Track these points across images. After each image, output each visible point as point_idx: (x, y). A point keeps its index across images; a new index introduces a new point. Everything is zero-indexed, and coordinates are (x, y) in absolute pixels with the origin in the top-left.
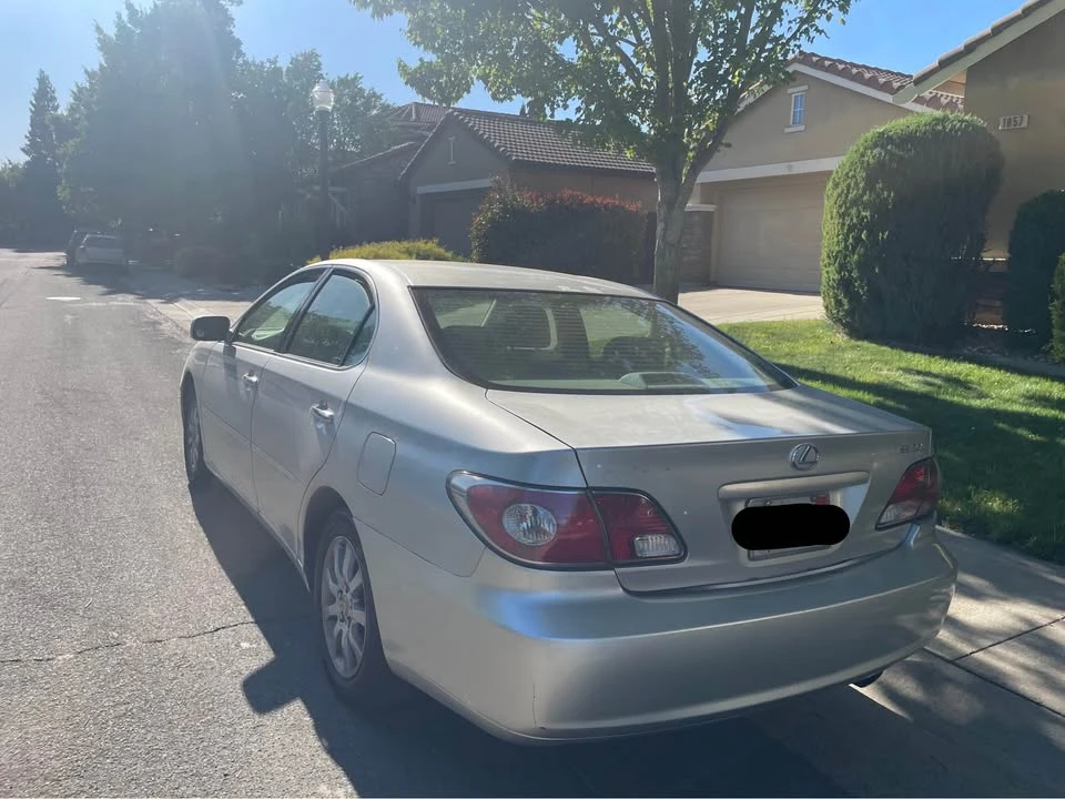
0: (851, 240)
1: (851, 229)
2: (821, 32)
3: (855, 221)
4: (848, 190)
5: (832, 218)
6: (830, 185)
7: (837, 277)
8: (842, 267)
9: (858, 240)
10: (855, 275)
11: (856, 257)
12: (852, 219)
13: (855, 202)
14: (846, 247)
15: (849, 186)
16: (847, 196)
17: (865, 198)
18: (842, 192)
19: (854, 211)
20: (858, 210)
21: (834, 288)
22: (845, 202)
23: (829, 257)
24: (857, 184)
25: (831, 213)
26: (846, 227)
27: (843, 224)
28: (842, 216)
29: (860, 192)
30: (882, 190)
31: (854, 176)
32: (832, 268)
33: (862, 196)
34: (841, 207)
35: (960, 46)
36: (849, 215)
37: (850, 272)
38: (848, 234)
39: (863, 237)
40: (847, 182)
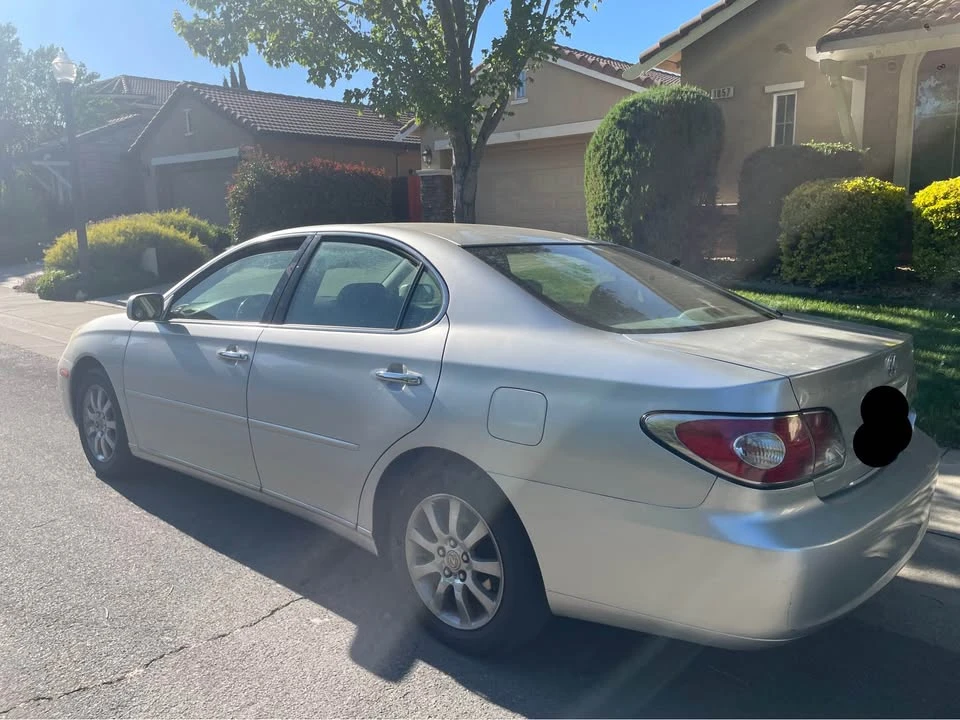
0: (616, 194)
1: (615, 185)
2: (582, 15)
3: (618, 177)
4: (610, 152)
5: (596, 176)
6: (591, 147)
7: (605, 225)
8: (609, 218)
9: (622, 193)
10: (622, 222)
11: (622, 208)
12: (616, 177)
13: (617, 162)
14: (612, 200)
15: (610, 149)
16: (609, 158)
17: (626, 158)
18: (604, 154)
19: (617, 169)
20: (620, 168)
21: (602, 235)
22: (608, 162)
23: (596, 208)
24: (617, 147)
25: (595, 172)
26: (611, 183)
27: (608, 181)
28: (606, 174)
29: (621, 152)
30: (640, 151)
31: (613, 140)
32: (600, 219)
33: (622, 156)
34: (604, 166)
35: (677, 30)
36: (612, 172)
37: (617, 221)
38: (613, 189)
39: (627, 190)
40: (608, 145)
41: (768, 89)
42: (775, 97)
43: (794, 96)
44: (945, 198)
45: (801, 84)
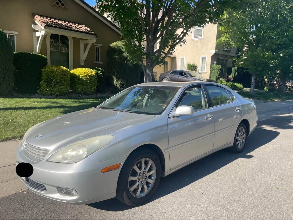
41: (5, 31)
42: (8, 34)
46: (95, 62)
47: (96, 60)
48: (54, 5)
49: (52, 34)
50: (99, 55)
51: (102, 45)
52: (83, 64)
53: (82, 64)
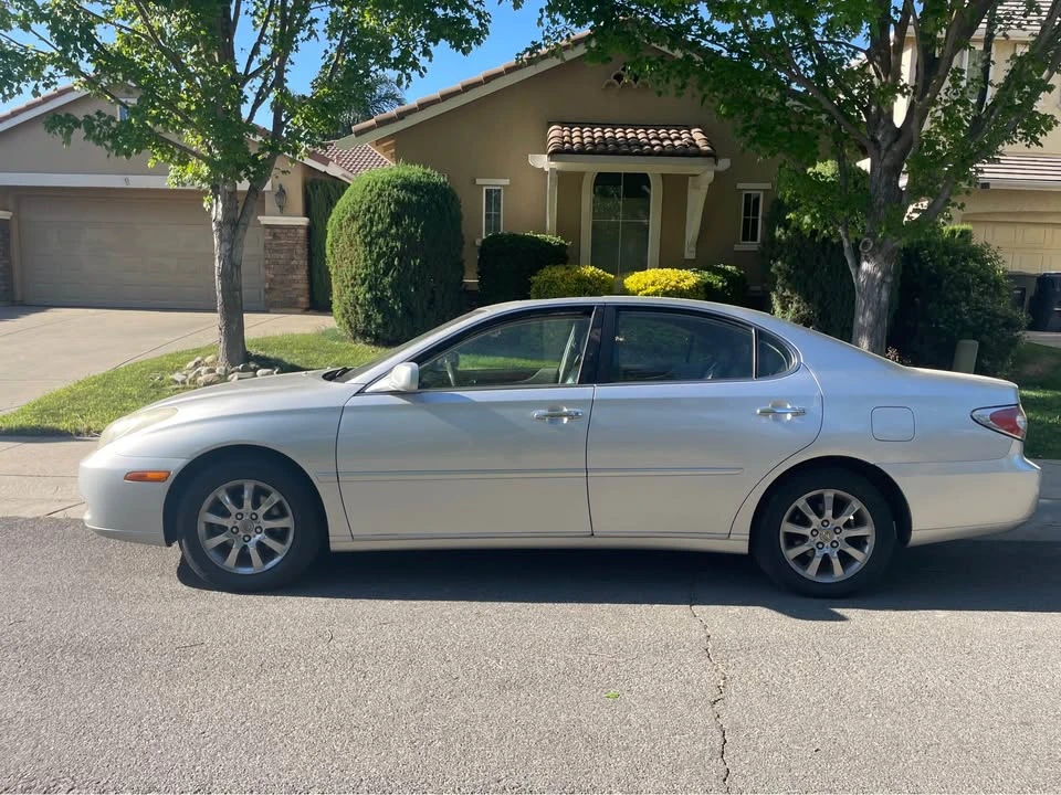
0: (381, 265)
1: (380, 256)
3: (384, 249)
4: (372, 224)
7: (367, 296)
8: (372, 288)
9: (389, 265)
10: (388, 294)
11: (389, 279)
13: (382, 234)
14: (376, 271)
15: (371, 220)
16: (371, 229)
17: (393, 231)
18: (364, 226)
19: (381, 241)
20: (386, 240)
22: (369, 233)
23: (354, 278)
24: (381, 219)
26: (375, 254)
27: (370, 252)
28: (368, 244)
29: (386, 225)
30: (409, 226)
31: (375, 212)
32: (361, 289)
33: (388, 229)
34: (365, 237)
36: (376, 244)
37: (382, 292)
38: (378, 261)
39: (396, 263)
40: (368, 216)
41: (479, 181)
42: (484, 188)
43: (499, 191)
44: (653, 285)
45: (506, 182)
46: (737, 247)
47: (744, 240)
48: (609, 84)
49: (599, 174)
50: (755, 222)
51: (768, 186)
52: (693, 257)
53: (690, 254)
